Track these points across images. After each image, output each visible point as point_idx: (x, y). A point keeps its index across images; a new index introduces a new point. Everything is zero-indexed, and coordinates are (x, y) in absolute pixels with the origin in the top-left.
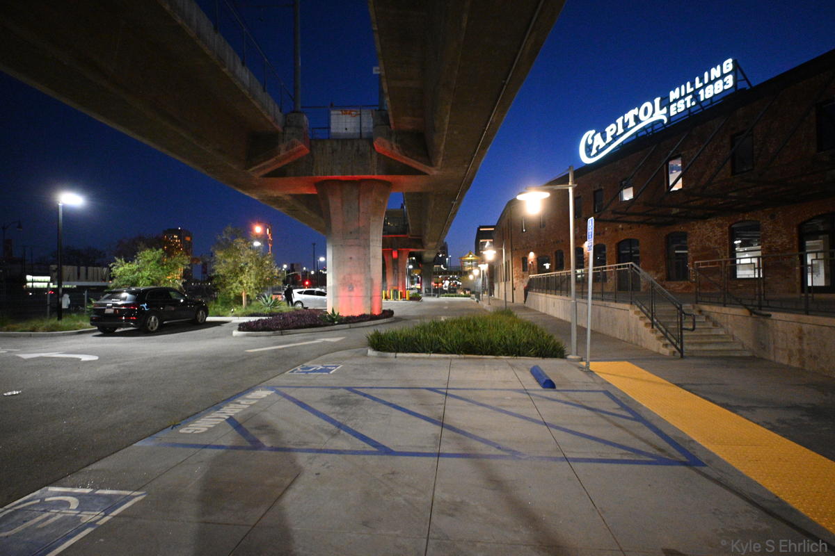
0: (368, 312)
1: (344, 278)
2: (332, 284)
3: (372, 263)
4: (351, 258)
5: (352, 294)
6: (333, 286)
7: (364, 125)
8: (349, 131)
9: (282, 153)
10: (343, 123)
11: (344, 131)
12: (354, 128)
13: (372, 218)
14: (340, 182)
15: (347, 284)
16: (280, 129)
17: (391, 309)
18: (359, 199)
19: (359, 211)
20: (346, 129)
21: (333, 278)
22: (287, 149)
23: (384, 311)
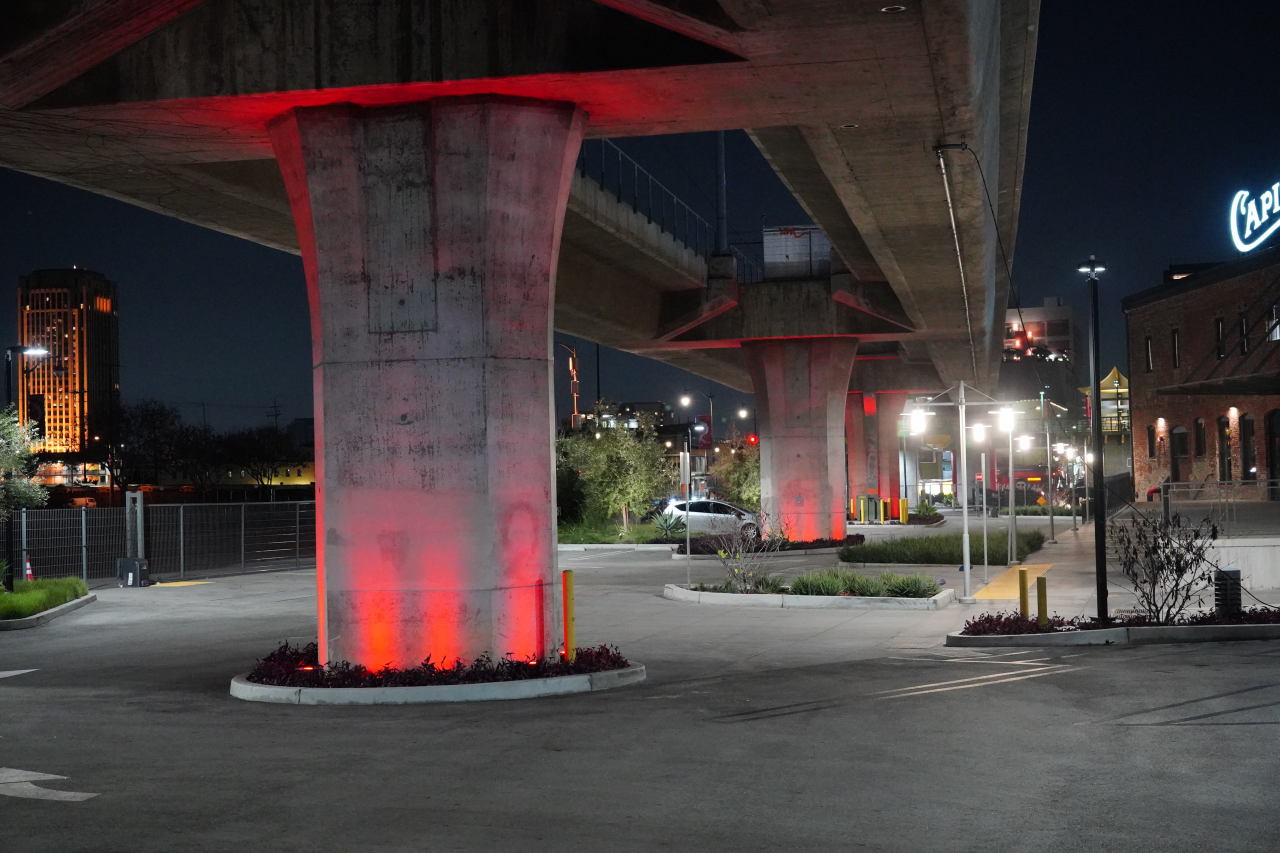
0: (825, 536)
1: (789, 486)
2: (770, 495)
3: (830, 461)
4: (799, 456)
5: (802, 509)
6: (772, 497)
7: (815, 249)
8: (790, 260)
9: (705, 315)
10: (782, 249)
11: (784, 260)
12: (800, 254)
13: (830, 395)
14: (781, 343)
15: (791, 493)
16: (705, 286)
17: (861, 533)
18: (809, 366)
19: (810, 385)
20: (787, 257)
21: (773, 484)
22: (712, 308)
23: (849, 537)
